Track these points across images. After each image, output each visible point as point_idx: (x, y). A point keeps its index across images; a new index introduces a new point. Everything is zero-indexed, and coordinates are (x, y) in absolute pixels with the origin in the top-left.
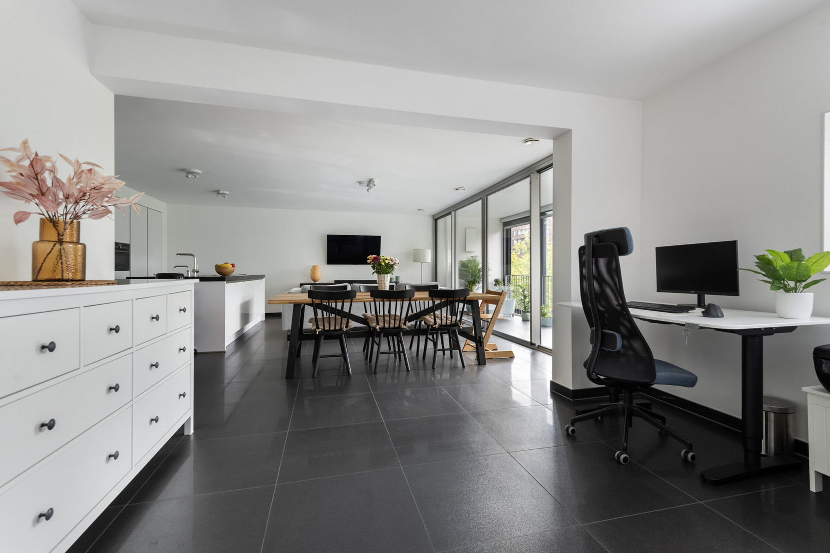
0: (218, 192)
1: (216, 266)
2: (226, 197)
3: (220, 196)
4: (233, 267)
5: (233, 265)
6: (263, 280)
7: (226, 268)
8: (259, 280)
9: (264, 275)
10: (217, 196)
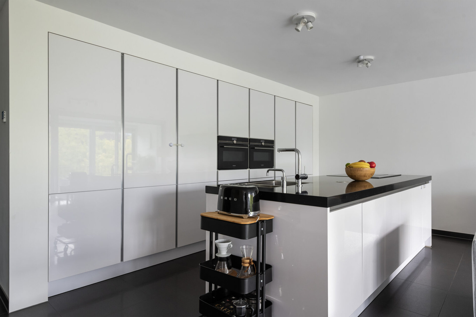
0: (358, 61)
1: (348, 165)
2: (369, 64)
3: (360, 65)
4: (371, 167)
5: (372, 165)
6: (428, 186)
7: (359, 169)
8: (420, 187)
9: (431, 177)
10: (358, 66)
